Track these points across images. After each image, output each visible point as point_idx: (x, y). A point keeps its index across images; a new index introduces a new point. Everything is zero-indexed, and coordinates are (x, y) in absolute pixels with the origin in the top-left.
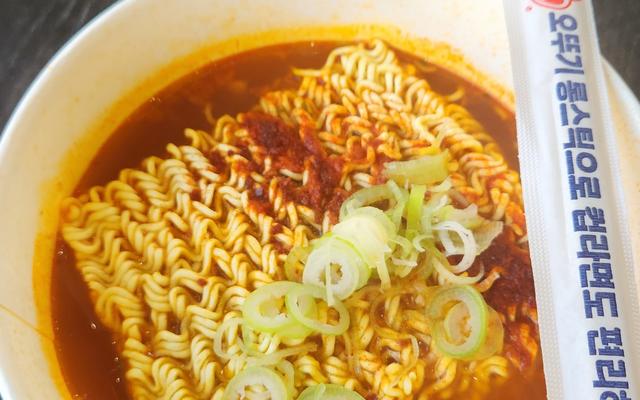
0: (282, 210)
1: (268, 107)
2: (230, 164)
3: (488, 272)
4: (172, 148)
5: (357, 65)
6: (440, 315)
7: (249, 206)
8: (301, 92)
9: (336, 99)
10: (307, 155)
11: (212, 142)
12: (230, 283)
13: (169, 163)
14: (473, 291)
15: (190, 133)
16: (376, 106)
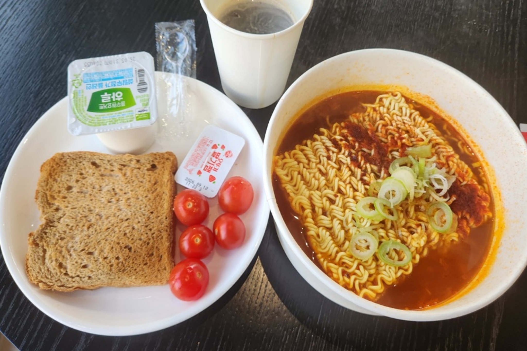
0: (364, 166)
1: (353, 119)
2: (341, 145)
3: (451, 197)
4: (316, 136)
5: (390, 104)
6: (432, 214)
7: (351, 164)
8: (367, 114)
9: (382, 118)
10: (372, 143)
11: (332, 135)
12: (346, 197)
13: (316, 143)
14: (446, 204)
15: (323, 130)
16: (400, 122)
